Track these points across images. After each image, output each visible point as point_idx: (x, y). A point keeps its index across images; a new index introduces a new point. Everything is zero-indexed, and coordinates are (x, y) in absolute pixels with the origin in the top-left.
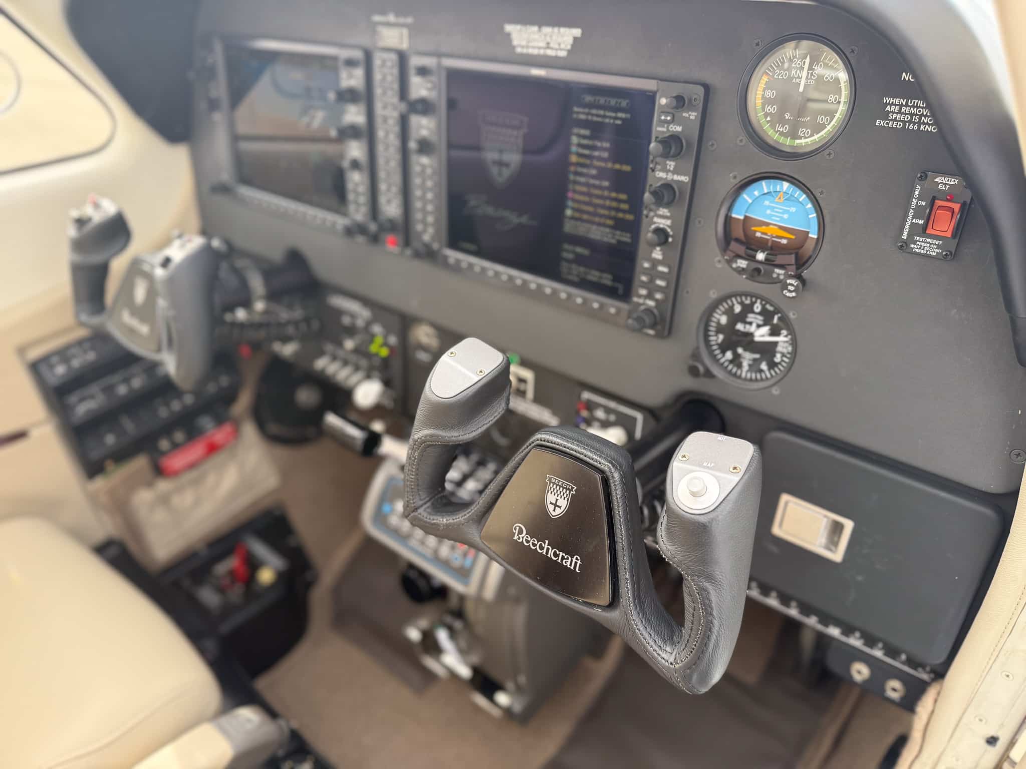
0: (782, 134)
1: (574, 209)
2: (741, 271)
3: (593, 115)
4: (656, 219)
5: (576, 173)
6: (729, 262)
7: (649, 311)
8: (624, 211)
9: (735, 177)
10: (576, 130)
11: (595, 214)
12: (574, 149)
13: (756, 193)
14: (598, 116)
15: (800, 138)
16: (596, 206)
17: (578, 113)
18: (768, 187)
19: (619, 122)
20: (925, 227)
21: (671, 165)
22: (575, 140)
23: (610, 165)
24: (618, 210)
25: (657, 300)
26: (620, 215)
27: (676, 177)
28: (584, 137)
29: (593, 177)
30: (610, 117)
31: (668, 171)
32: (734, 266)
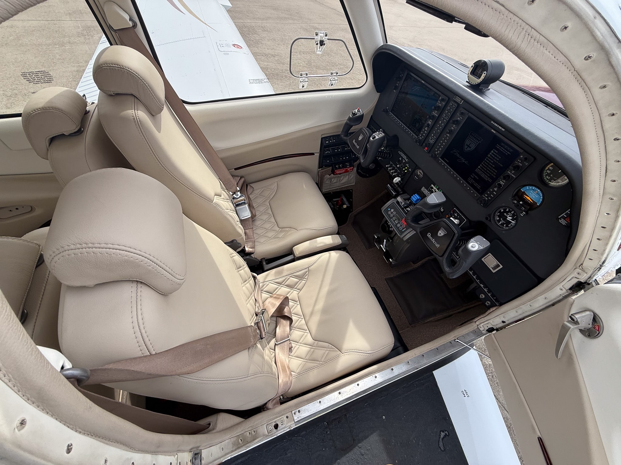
0: (547, 178)
1: (481, 167)
2: (514, 203)
3: (501, 149)
4: (501, 181)
5: (487, 159)
6: (512, 200)
7: (485, 200)
8: (494, 175)
9: (527, 182)
10: (494, 150)
11: (486, 171)
12: (490, 154)
13: (531, 188)
14: (502, 149)
15: (551, 182)
16: (487, 169)
17: (497, 146)
18: (535, 188)
19: (507, 154)
20: (566, 218)
21: (513, 172)
22: (492, 151)
23: (497, 162)
24: (493, 174)
25: (488, 199)
26: (492, 175)
27: (512, 175)
28: (495, 152)
29: (491, 162)
30: (505, 152)
31: (511, 172)
32: (513, 201)
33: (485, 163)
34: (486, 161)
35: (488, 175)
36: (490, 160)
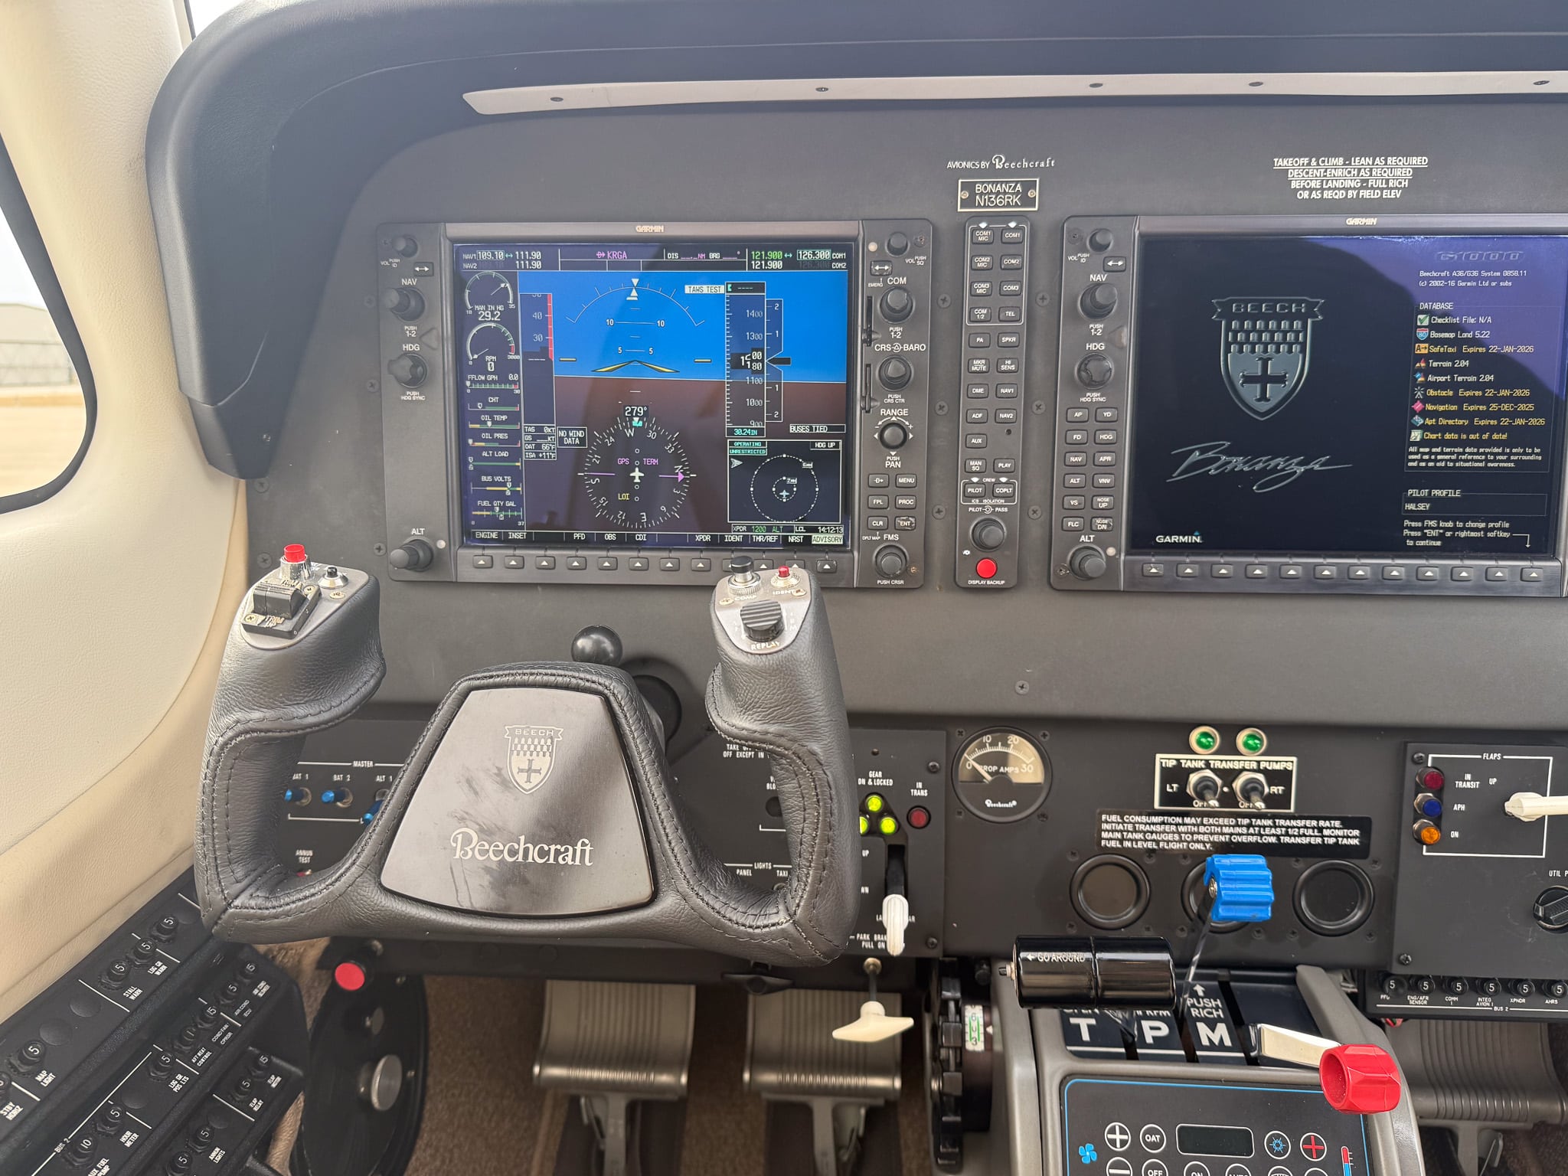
1: (1424, 428)
3: (1456, 277)
5: (1426, 372)
8: (1526, 415)
10: (1426, 307)
11: (1471, 429)
12: (1422, 334)
14: (1465, 279)
16: (1470, 416)
17: (1429, 279)
19: (1506, 284)
22: (1423, 320)
26: (1520, 422)
28: (1444, 314)
29: (1463, 371)
30: (1491, 279)
33: (1432, 393)
34: (1428, 385)
35: (1495, 437)
36: (1448, 364)
